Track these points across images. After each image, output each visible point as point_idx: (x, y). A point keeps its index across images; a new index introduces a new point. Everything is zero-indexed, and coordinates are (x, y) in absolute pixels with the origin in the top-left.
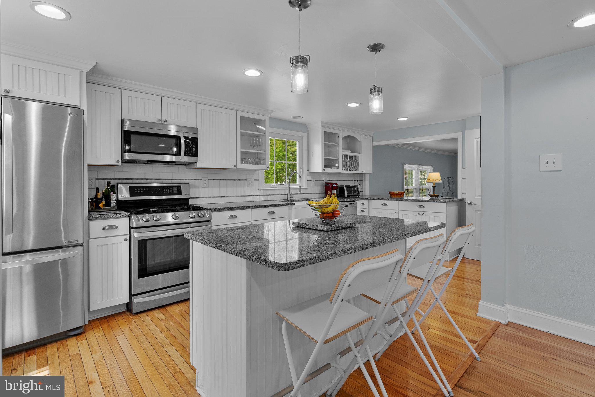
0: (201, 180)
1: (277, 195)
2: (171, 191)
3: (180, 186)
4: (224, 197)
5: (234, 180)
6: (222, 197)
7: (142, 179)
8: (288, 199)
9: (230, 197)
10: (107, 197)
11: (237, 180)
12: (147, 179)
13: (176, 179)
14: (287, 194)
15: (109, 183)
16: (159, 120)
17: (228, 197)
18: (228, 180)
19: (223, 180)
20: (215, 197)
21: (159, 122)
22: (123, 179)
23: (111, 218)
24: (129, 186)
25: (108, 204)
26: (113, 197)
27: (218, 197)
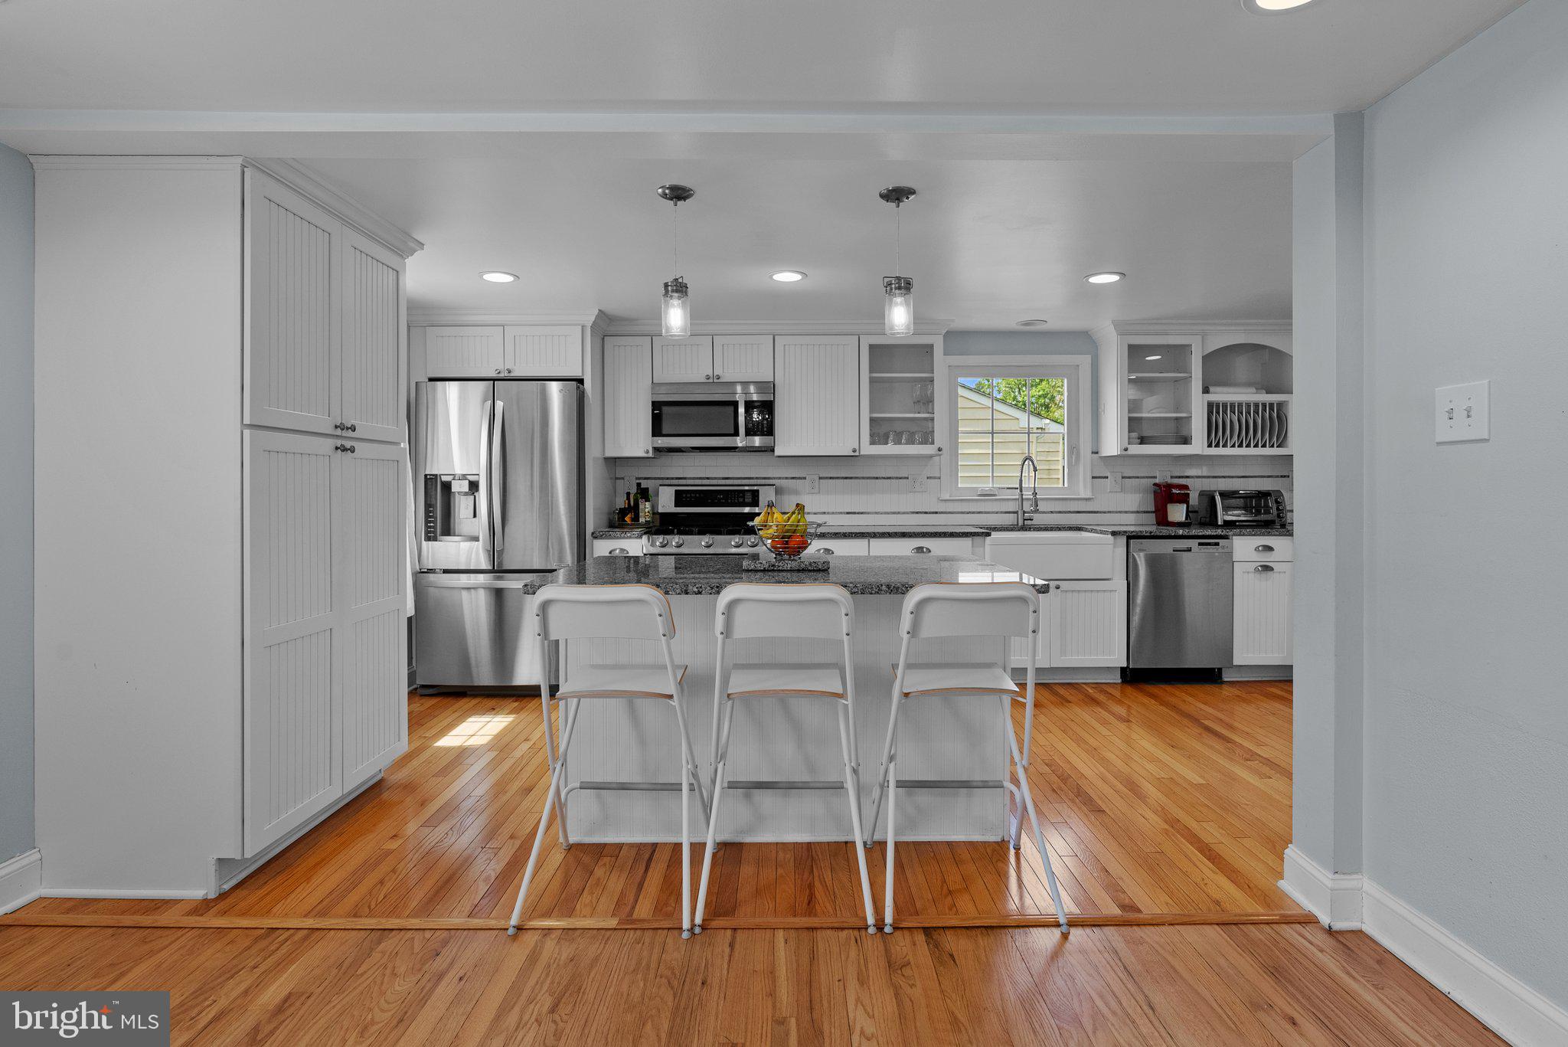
0: (805, 478)
1: (993, 513)
2: (741, 500)
3: (758, 491)
4: (854, 513)
5: (877, 478)
6: (848, 513)
7: (700, 478)
8: (1018, 525)
9: (868, 513)
10: (634, 509)
11: (884, 478)
12: (708, 478)
13: (757, 478)
14: (1016, 512)
15: (639, 485)
16: (708, 377)
17: (862, 513)
18: (863, 478)
19: (851, 478)
20: (833, 513)
21: (708, 381)
22: (672, 479)
23: (618, 538)
24: (676, 491)
25: (636, 518)
26: (646, 507)
27: (841, 513)
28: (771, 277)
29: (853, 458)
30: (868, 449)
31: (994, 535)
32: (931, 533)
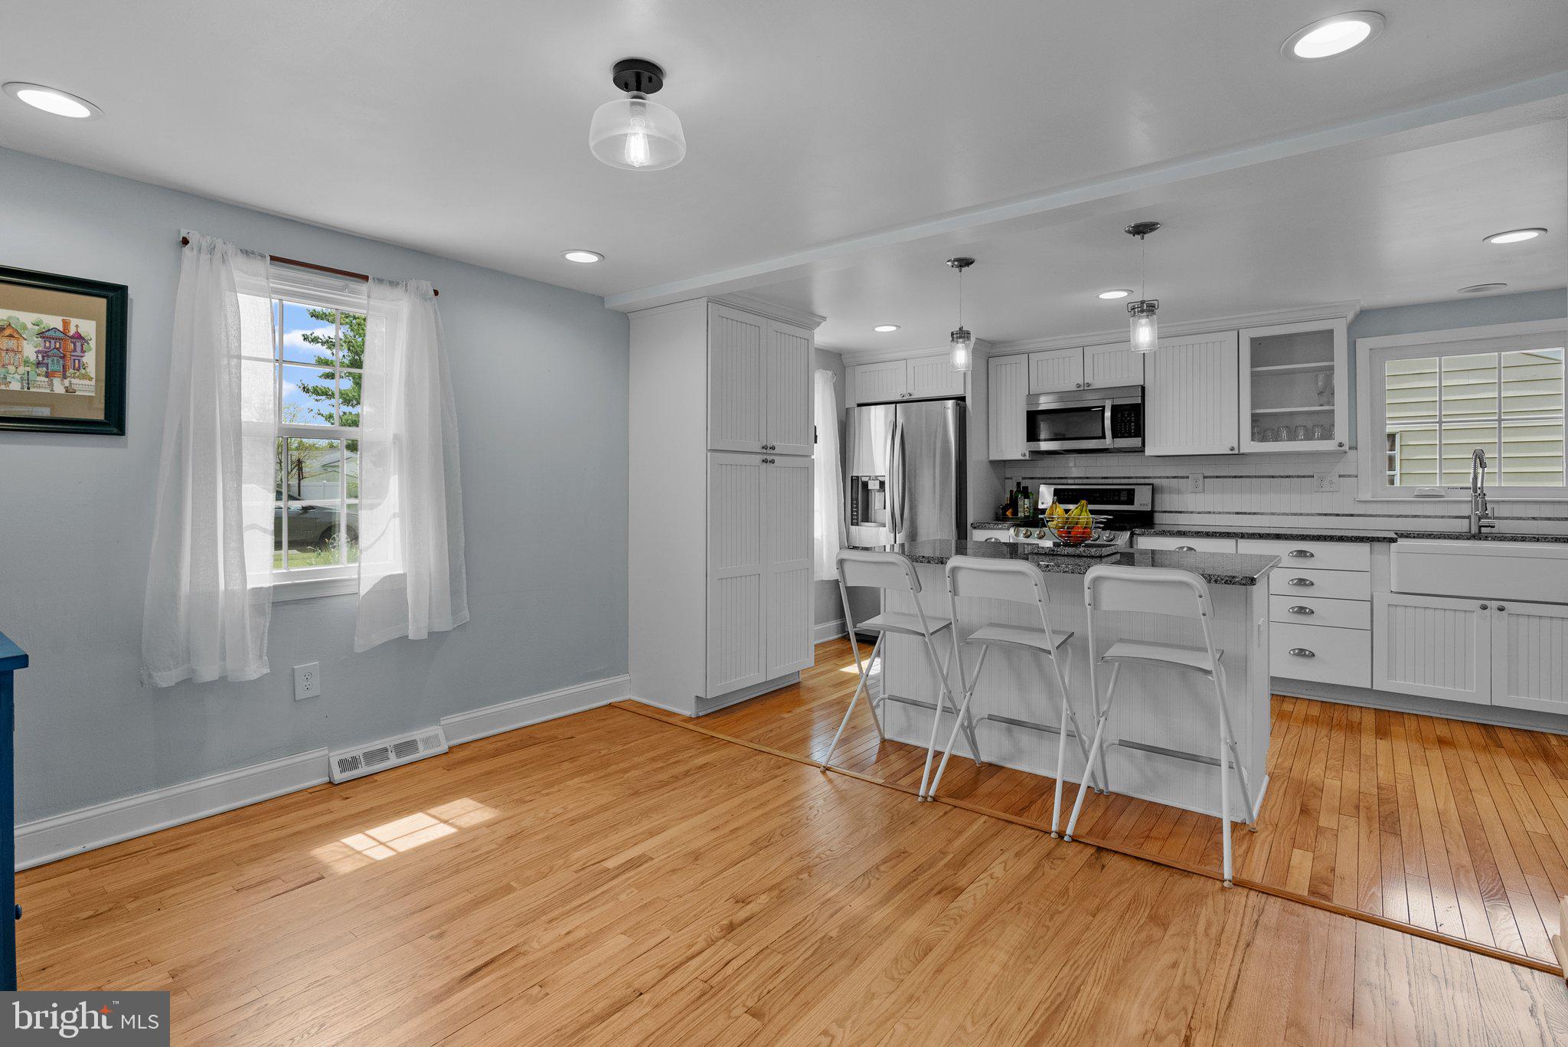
0: (1188, 477)
1: (1436, 517)
2: (1116, 498)
3: (1134, 490)
4: (1245, 513)
5: (1273, 477)
6: (1237, 513)
7: (1081, 478)
8: (1470, 532)
9: (1262, 514)
10: (1013, 504)
11: (1282, 477)
12: (1087, 478)
13: (1136, 478)
14: (1469, 517)
15: (1019, 484)
16: (1079, 386)
17: (1254, 514)
18: (1256, 477)
19: (1241, 477)
20: (1220, 513)
21: (1079, 389)
22: (1055, 478)
23: (991, 529)
24: (1055, 489)
25: (1015, 513)
26: (1024, 505)
27: (1229, 513)
28: (1098, 297)
29: (1235, 456)
30: (1249, 446)
31: (1401, 542)
32: (1313, 536)
